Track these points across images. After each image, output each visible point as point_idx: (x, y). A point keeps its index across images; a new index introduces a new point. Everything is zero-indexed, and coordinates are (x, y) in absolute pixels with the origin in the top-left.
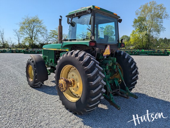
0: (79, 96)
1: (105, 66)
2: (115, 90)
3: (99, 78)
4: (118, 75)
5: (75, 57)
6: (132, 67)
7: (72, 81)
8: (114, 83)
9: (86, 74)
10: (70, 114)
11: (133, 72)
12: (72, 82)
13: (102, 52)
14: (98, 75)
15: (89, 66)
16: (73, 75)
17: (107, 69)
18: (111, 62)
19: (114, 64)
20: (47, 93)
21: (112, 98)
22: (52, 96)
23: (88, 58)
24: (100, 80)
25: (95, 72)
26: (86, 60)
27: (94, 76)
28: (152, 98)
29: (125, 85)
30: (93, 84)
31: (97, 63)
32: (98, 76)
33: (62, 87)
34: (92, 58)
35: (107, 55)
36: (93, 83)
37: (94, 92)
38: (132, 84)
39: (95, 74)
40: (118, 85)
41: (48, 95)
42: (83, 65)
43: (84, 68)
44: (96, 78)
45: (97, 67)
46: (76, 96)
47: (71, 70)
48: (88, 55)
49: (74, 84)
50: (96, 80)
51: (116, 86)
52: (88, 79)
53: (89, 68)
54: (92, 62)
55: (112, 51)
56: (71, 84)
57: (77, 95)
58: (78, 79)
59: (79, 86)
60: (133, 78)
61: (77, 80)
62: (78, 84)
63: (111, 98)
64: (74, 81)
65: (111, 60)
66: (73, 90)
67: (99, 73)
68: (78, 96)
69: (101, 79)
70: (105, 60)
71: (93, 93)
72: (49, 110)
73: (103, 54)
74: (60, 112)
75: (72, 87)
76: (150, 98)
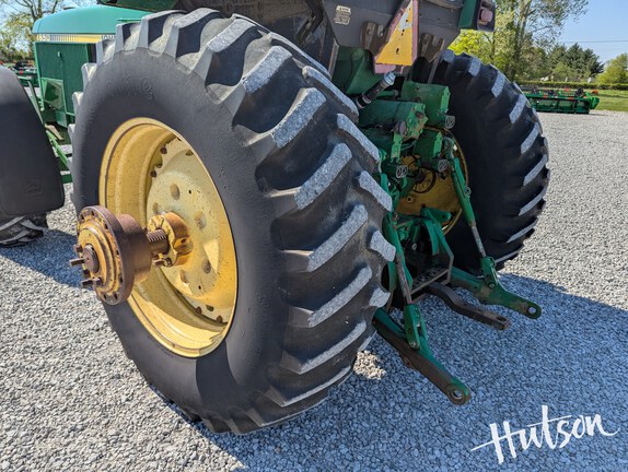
0: (220, 318)
1: (385, 138)
2: (428, 276)
3: (360, 218)
4: (433, 190)
5: (179, 54)
6: (526, 146)
7: (166, 227)
8: (424, 234)
9: (262, 189)
10: (169, 415)
11: (528, 179)
12: (172, 238)
13: (369, 39)
14: (352, 197)
15: (285, 128)
16: (176, 194)
17: (393, 156)
18: (418, 114)
19: (433, 126)
20: (60, 280)
21: (419, 329)
22: (85, 297)
23: (276, 64)
24: (362, 236)
25: (328, 171)
26: (264, 78)
27: (322, 203)
28: (589, 301)
29: (481, 247)
30: (313, 266)
31: (346, 111)
32: (350, 208)
33: (97, 269)
34: (306, 70)
35: (398, 67)
36: (316, 258)
37: (316, 318)
38: (513, 238)
39: (327, 191)
40: (440, 245)
41: (66, 289)
42: (237, 120)
43: (245, 140)
44: (332, 218)
45: (346, 138)
46: (205, 312)
47: (166, 158)
48: (274, 42)
49: (183, 250)
50: (335, 238)
51: (435, 250)
52: (277, 226)
53: (281, 142)
54: (305, 93)
55: (425, 47)
56: (166, 251)
57: (211, 309)
58: (210, 221)
59: (214, 265)
60: (523, 211)
61: (201, 225)
62: (212, 250)
63: (411, 330)
64: (180, 230)
65: (417, 100)
66: (185, 280)
67: (356, 184)
68: (213, 315)
69: (373, 223)
70: (383, 102)
71: (312, 324)
72: (42, 387)
73: (378, 59)
74: (104, 409)
75: (171, 264)
76: (578, 303)
